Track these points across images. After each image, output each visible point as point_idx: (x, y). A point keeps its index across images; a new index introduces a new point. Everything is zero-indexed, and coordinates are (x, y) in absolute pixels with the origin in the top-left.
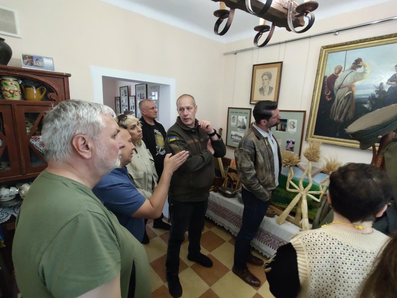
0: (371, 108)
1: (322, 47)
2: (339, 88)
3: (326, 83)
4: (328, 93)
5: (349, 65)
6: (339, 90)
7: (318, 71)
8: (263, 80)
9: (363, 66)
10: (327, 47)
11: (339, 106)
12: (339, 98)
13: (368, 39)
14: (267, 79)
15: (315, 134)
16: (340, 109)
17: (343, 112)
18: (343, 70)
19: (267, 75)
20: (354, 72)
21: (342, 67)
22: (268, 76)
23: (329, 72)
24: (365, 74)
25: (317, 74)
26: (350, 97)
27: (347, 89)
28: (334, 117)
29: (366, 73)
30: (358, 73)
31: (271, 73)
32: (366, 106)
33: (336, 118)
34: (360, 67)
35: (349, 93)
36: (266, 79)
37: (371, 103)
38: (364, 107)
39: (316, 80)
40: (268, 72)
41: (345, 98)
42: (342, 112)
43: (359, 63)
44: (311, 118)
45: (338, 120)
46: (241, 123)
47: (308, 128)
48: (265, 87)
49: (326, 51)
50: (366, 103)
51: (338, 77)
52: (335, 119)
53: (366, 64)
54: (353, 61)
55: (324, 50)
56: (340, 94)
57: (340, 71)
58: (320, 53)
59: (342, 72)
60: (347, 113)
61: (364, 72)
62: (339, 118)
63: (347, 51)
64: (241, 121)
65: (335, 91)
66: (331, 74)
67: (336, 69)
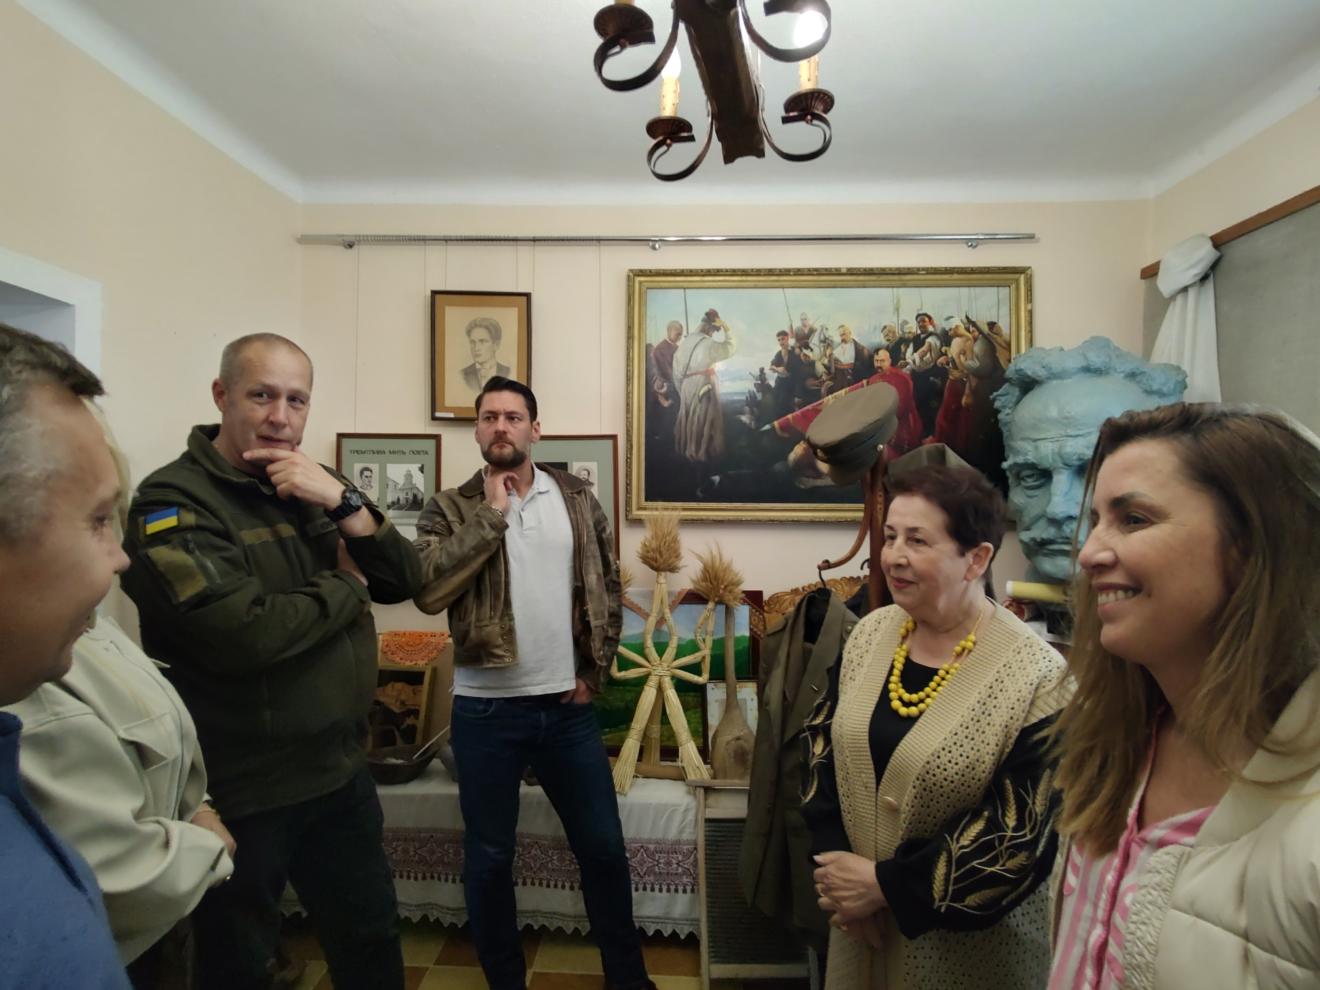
0: (753, 423)
1: (631, 271)
2: (685, 376)
3: (654, 362)
4: (662, 387)
5: (695, 324)
6: (686, 381)
7: (630, 328)
8: (473, 342)
9: (722, 331)
10: (642, 273)
11: (692, 423)
12: (688, 402)
13: (721, 270)
14: (487, 342)
15: (647, 500)
16: (695, 428)
17: (702, 435)
18: (684, 333)
19: (487, 328)
20: (708, 341)
21: (681, 327)
22: (490, 332)
23: (656, 335)
24: (729, 347)
25: (630, 337)
26: (710, 396)
27: (700, 378)
28: (685, 449)
29: (730, 344)
30: (715, 342)
31: (498, 323)
32: (745, 418)
33: (690, 451)
34: (718, 329)
35: (705, 388)
36: (482, 341)
37: (752, 413)
38: (741, 421)
39: (628, 354)
40: (485, 319)
41: (700, 401)
42: (700, 435)
43: (714, 321)
44: (631, 454)
45: (694, 455)
46: (402, 490)
47: (628, 485)
48: (481, 364)
49: (640, 283)
50: (743, 413)
51: (676, 348)
52: (688, 454)
53: (728, 324)
54: (703, 315)
55: (638, 279)
56: (689, 390)
57: (679, 334)
58: (629, 286)
59: (683, 339)
60: (711, 438)
61: (726, 344)
62: (697, 451)
63: (687, 290)
64: (401, 481)
65: (677, 384)
66: (661, 340)
67: (669, 329)
